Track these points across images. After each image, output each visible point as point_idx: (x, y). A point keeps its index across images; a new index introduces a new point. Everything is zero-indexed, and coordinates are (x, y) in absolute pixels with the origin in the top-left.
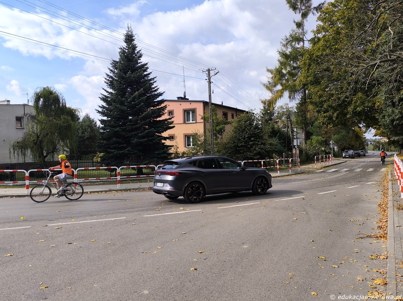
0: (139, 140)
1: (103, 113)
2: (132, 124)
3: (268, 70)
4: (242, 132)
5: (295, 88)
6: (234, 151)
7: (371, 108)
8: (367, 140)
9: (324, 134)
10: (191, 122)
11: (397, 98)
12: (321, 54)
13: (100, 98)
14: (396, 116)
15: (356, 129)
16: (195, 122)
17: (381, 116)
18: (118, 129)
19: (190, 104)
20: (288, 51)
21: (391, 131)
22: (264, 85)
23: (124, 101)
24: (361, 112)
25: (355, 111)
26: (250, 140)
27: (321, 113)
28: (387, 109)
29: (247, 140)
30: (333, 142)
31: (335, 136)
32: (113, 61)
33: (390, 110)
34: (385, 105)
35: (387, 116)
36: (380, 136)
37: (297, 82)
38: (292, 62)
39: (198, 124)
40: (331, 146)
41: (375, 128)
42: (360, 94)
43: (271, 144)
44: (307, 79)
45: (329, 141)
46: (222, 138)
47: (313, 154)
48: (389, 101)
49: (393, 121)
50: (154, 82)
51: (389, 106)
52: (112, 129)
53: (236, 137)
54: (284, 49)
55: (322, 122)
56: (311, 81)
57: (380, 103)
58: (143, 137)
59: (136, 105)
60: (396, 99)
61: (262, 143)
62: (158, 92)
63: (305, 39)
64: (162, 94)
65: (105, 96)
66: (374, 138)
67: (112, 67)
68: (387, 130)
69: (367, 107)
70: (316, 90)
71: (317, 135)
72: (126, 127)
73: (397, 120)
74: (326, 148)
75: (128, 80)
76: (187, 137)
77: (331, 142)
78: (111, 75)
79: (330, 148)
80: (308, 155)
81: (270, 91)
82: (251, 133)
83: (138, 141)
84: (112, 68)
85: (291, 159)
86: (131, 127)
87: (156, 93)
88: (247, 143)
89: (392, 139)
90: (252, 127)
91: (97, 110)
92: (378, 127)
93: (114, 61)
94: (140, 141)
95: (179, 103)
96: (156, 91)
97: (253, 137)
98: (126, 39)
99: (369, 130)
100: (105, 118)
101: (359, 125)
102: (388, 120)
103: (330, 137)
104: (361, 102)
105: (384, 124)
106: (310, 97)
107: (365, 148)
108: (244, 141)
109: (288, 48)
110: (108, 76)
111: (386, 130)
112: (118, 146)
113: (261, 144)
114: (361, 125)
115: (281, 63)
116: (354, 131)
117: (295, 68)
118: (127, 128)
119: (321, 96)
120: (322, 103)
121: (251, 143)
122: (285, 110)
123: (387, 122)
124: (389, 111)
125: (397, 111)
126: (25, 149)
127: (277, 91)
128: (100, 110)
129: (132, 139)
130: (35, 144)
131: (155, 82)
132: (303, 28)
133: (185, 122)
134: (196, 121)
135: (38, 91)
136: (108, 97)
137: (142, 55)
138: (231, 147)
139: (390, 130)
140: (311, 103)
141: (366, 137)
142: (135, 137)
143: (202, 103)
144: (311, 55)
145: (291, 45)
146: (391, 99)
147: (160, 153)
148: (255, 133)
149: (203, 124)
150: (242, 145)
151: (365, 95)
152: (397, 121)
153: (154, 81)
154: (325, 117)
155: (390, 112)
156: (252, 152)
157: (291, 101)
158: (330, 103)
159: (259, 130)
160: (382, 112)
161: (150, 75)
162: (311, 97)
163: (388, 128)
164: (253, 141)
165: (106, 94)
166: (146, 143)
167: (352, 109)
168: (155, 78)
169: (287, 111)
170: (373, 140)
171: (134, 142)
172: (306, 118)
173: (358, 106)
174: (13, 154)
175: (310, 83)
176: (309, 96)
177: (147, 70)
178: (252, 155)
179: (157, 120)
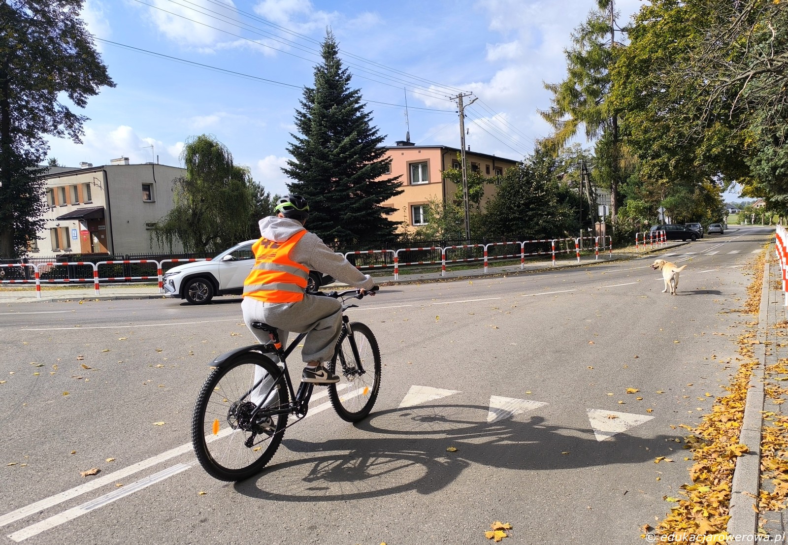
0: (354, 215)
1: (292, 174)
2: (341, 188)
3: (548, 87)
4: (514, 196)
5: (600, 117)
6: (501, 227)
7: (736, 149)
8: (725, 205)
9: (647, 196)
10: (420, 182)
11: (782, 129)
12: (648, 57)
13: (287, 149)
14: (780, 160)
15: (707, 184)
16: (427, 182)
17: (755, 161)
18: (321, 198)
19: (420, 152)
20: (586, 50)
21: (772, 186)
22: (543, 114)
23: (327, 153)
24: (719, 156)
25: (708, 154)
26: (528, 208)
27: (647, 158)
28: (765, 150)
29: (523, 209)
30: (665, 210)
31: (668, 199)
32: (305, 90)
33: (770, 150)
34: (762, 142)
35: (766, 160)
36: (753, 197)
37: (603, 106)
38: (592, 71)
39: (432, 185)
40: (661, 218)
41: (741, 182)
42: (717, 125)
43: (563, 215)
44: (621, 100)
45: (657, 208)
46: (478, 207)
47: (629, 230)
48: (769, 136)
49: (774, 168)
50: (368, 121)
51: (769, 143)
52: (313, 199)
53: (505, 204)
54: (578, 47)
55: (647, 174)
56: (629, 105)
57: (753, 140)
58: (359, 210)
59: (346, 158)
60: (780, 134)
61: (548, 212)
62: (377, 136)
63: (615, 28)
64: (383, 139)
65: (296, 146)
66: (740, 201)
67: (305, 98)
68: (764, 184)
69: (730, 147)
70: (639, 119)
71: (635, 199)
72: (332, 194)
73: (782, 166)
74: (650, 220)
75: (332, 119)
76: (415, 208)
77: (660, 210)
78: (304, 111)
79: (658, 220)
80: (621, 232)
81: (552, 125)
82: (529, 196)
83: (352, 216)
84: (305, 101)
85: (598, 237)
86: (339, 194)
87: (374, 138)
88: (523, 214)
89: (773, 200)
90: (532, 187)
91: (282, 169)
92: (748, 179)
93: (307, 89)
94: (356, 216)
95: (401, 152)
96: (373, 134)
97: (533, 203)
98: (325, 53)
99: (731, 186)
100: (296, 181)
101: (712, 177)
102: (766, 167)
103: (658, 202)
104: (719, 139)
105: (759, 175)
106: (628, 132)
107: (722, 220)
108: (518, 211)
109: (584, 45)
110: (300, 113)
111: (762, 185)
112: (322, 224)
113: (547, 215)
114: (715, 177)
115: (574, 74)
116: (702, 189)
117: (597, 81)
118: (334, 195)
119: (646, 131)
120: (647, 141)
121: (530, 213)
122: (575, 156)
123: (764, 170)
124: (768, 153)
125: (783, 153)
126: (170, 234)
127: (566, 124)
128: (289, 168)
129: (342, 213)
130: (191, 225)
131: (371, 119)
132: (612, 8)
133: (411, 184)
134: (430, 180)
135: (191, 141)
136: (299, 148)
137: (351, 77)
138: (495, 222)
139: (770, 184)
140: (630, 142)
141: (724, 200)
142: (345, 210)
143: (440, 149)
144: (631, 59)
145: (590, 39)
146: (773, 132)
147: (384, 234)
148: (536, 196)
149: (441, 185)
150: (515, 217)
151: (727, 127)
152: (782, 168)
153: (369, 119)
154: (654, 166)
155: (770, 154)
156: (531, 228)
157: (590, 140)
158: (664, 141)
159: (542, 191)
160: (757, 154)
161: (363, 108)
162: (630, 132)
163: (766, 180)
164: (532, 209)
165: (297, 143)
166: (364, 219)
167: (703, 151)
168: (370, 113)
169: (578, 156)
170: (739, 206)
171: (345, 217)
172: (617, 169)
173: (714, 146)
174: (157, 242)
175: (628, 108)
176: (626, 129)
177: (359, 101)
178: (532, 233)
179: (375, 181)
